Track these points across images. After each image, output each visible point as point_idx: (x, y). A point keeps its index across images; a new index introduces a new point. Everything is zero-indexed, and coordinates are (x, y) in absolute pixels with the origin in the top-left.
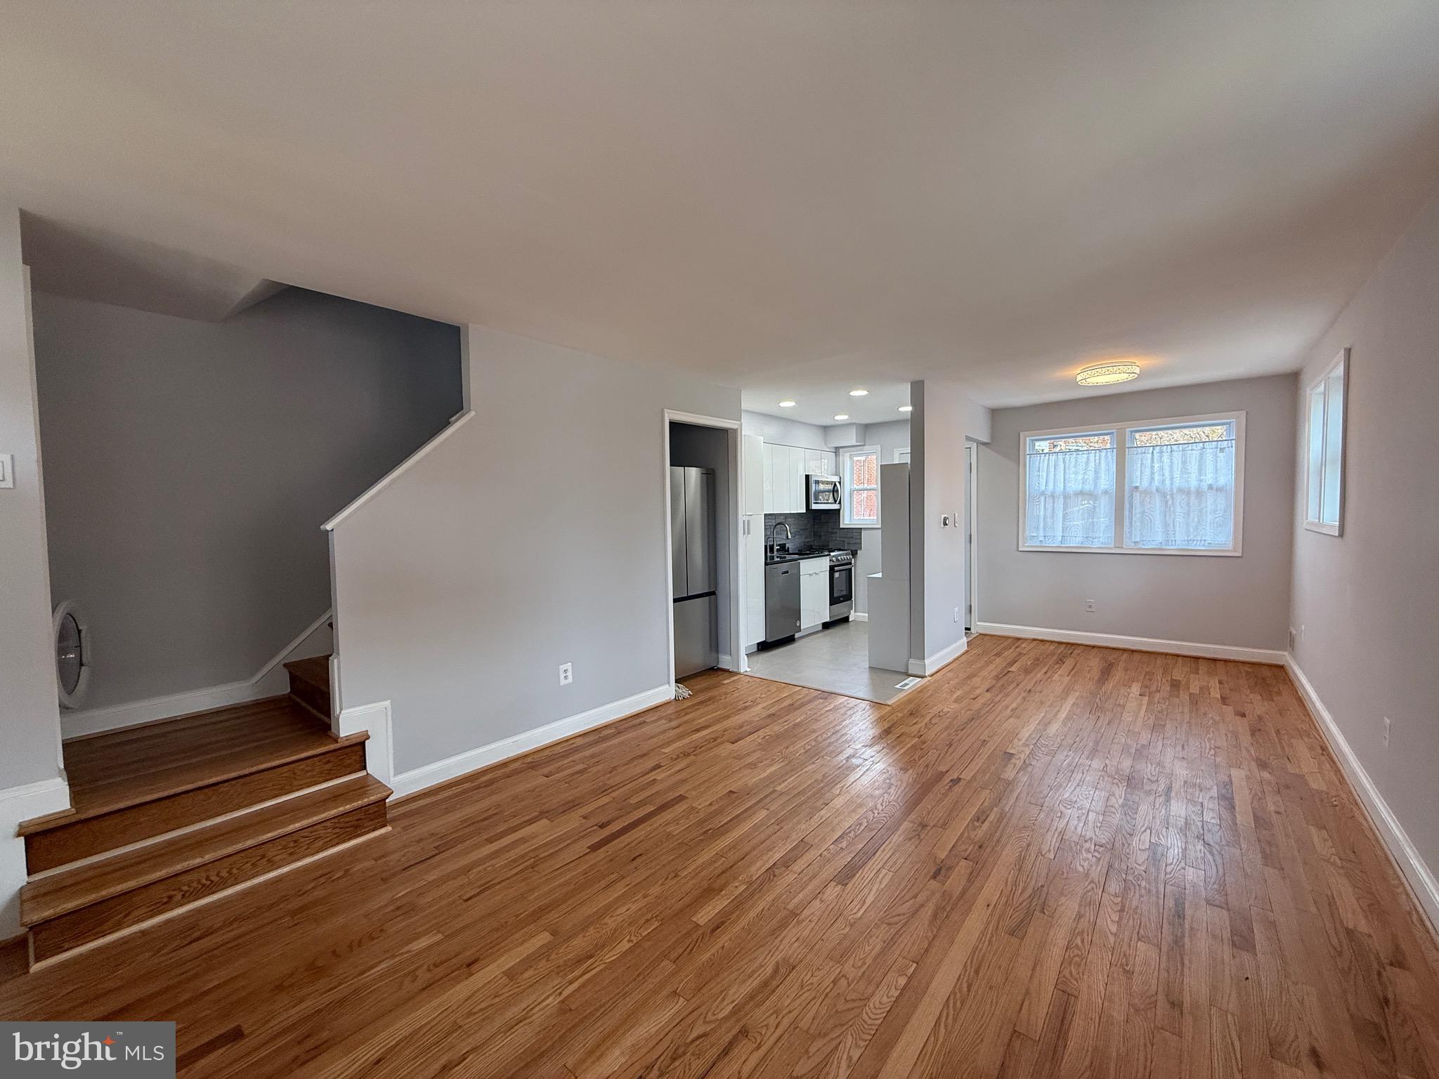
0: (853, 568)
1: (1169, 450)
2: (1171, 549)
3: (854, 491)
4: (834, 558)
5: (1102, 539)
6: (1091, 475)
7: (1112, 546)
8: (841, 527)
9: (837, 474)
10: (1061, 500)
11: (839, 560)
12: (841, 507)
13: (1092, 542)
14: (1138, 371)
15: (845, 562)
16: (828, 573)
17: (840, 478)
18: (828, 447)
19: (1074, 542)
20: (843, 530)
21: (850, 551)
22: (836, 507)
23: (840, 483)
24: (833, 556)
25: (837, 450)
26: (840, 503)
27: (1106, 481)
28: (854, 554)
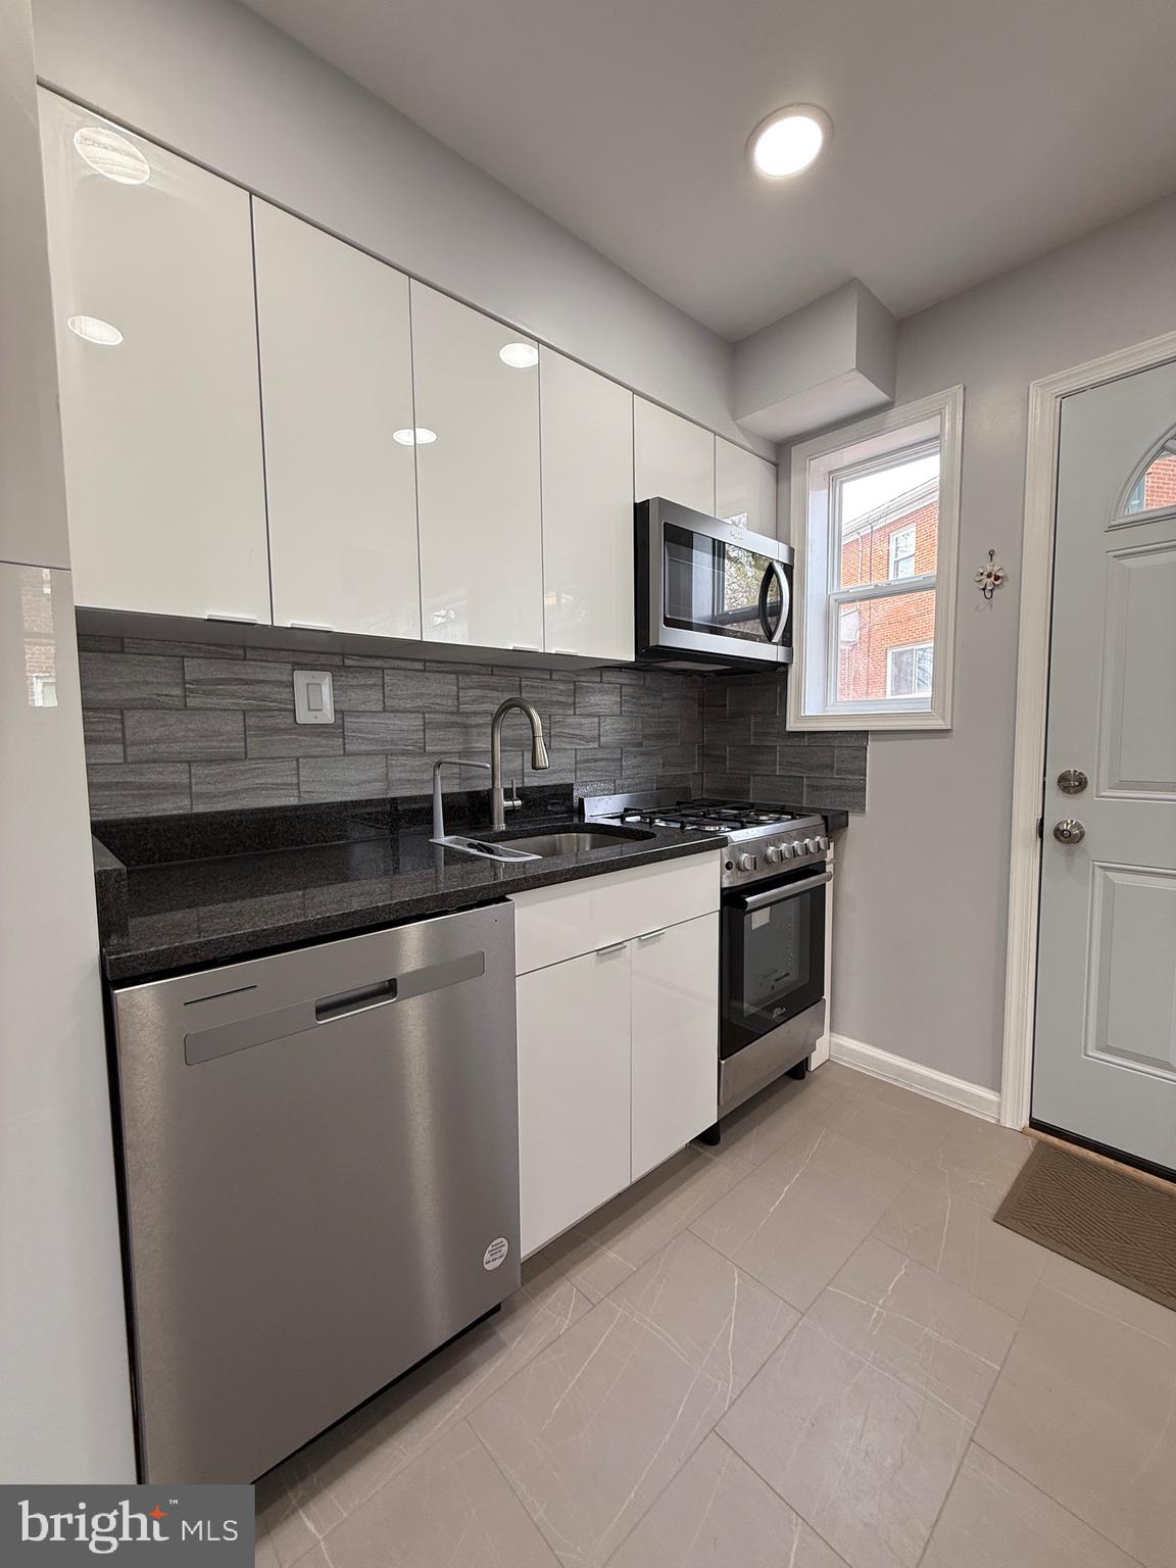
0: (829, 886)
3: (840, 602)
4: (744, 857)
8: (789, 728)
9: (779, 533)
11: (767, 860)
12: (790, 655)
15: (795, 865)
16: (713, 924)
17: (791, 552)
18: (744, 430)
20: (795, 741)
21: (817, 820)
22: (769, 652)
23: (789, 569)
24: (742, 847)
25: (781, 455)
26: (787, 641)
28: (834, 825)
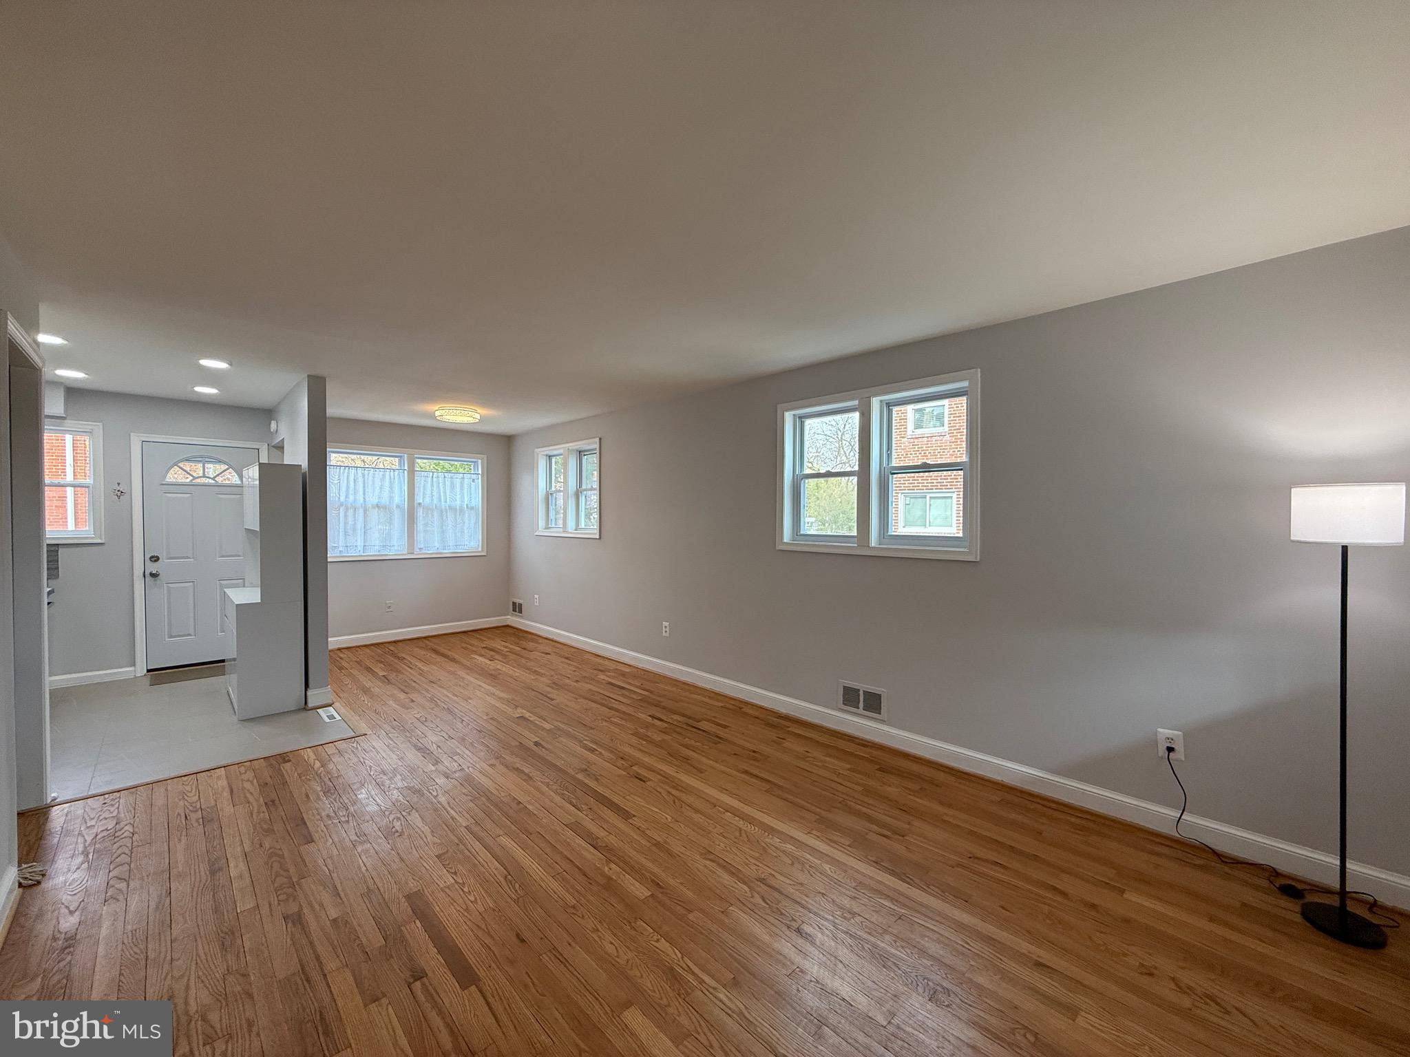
1: (443, 476)
2: (447, 552)
5: (397, 548)
6: (386, 494)
7: (406, 552)
10: (361, 511)
13: (390, 550)
14: (478, 416)
19: (373, 552)
27: (399, 496)
